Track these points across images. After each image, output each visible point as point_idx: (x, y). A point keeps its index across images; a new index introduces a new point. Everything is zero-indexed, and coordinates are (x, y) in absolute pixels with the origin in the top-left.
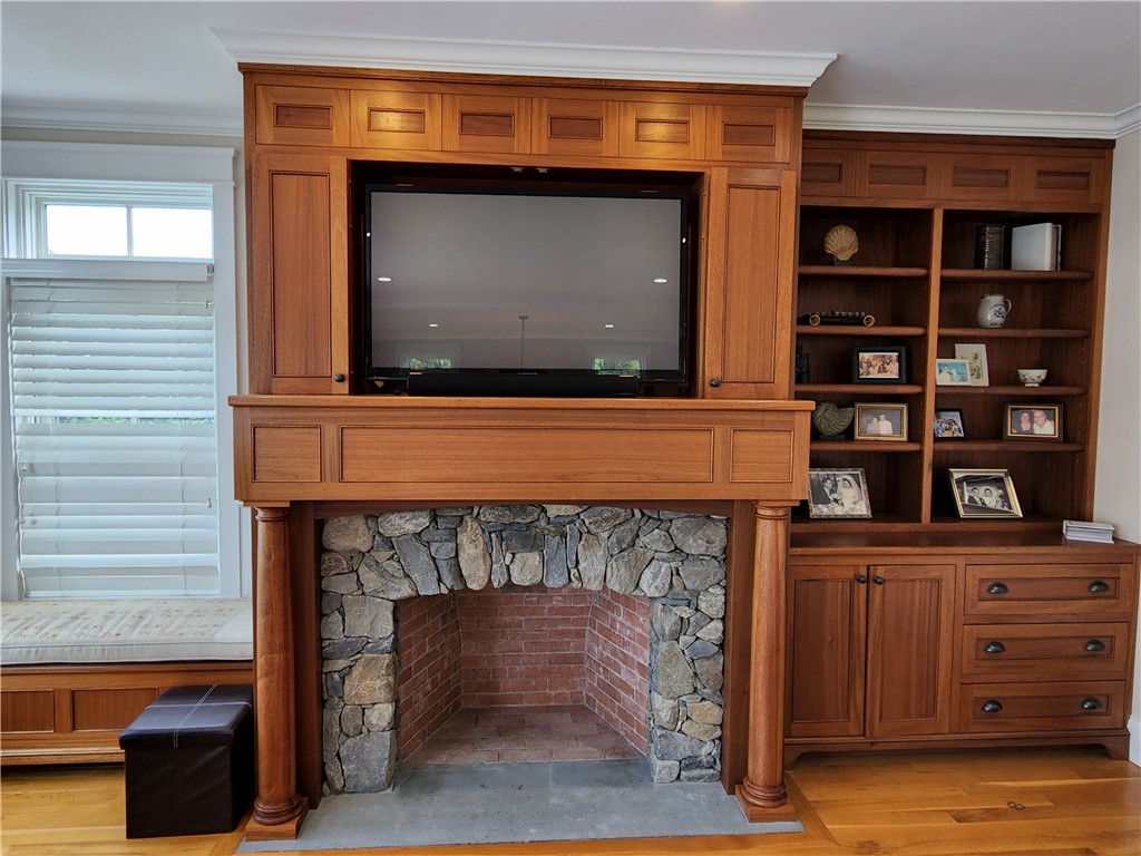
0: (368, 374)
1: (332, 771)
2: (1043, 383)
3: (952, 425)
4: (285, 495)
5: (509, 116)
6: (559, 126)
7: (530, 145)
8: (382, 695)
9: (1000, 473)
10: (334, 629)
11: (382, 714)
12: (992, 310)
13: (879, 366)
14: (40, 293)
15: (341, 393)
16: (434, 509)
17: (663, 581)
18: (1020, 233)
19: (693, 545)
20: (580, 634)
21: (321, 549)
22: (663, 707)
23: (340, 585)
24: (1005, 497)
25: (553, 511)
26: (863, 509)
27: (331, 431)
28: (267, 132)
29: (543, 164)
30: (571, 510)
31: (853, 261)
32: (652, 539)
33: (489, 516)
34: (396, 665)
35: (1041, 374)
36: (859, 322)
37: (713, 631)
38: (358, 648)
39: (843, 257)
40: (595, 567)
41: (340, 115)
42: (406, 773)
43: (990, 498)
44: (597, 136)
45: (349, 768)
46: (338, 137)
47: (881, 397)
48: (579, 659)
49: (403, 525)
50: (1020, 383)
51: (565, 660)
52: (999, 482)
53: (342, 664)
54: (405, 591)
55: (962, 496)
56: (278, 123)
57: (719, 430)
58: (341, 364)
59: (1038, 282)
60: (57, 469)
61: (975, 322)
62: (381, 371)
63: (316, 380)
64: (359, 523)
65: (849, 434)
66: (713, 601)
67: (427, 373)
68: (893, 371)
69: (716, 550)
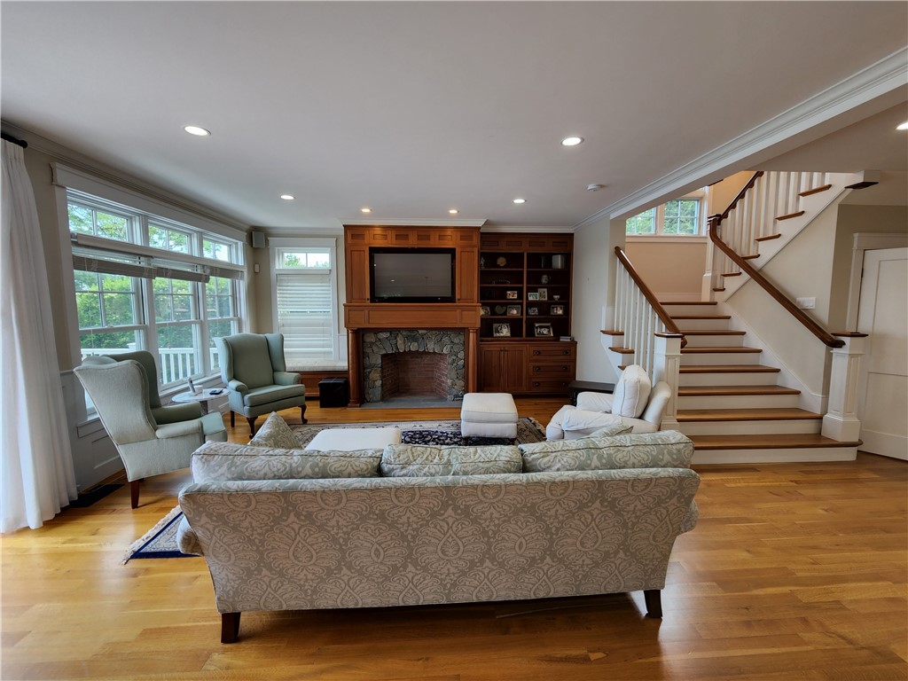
0: (374, 298)
1: (367, 396)
2: (559, 299)
3: (534, 311)
4: (356, 327)
5: (407, 235)
6: (420, 238)
7: (413, 242)
8: (379, 378)
9: (549, 324)
10: (367, 361)
11: (379, 383)
12: (544, 279)
13: (512, 295)
14: (286, 278)
15: (368, 303)
16: (390, 330)
17: (449, 349)
18: (554, 257)
19: (456, 341)
20: (433, 371)
21: (363, 342)
22: (449, 382)
23: (368, 350)
24: (549, 331)
25: (420, 332)
26: (509, 334)
27: (367, 312)
28: (350, 241)
29: (416, 247)
30: (424, 332)
31: (504, 267)
32: (446, 339)
33: (404, 333)
34: (382, 372)
35: (559, 297)
36: (505, 283)
37: (462, 362)
38: (373, 366)
39: (502, 265)
40: (431, 346)
41: (367, 237)
42: (384, 399)
43: (545, 331)
44: (429, 239)
45: (371, 396)
46: (366, 241)
47: (513, 303)
48: (433, 378)
49: (384, 335)
50: (554, 299)
51: (428, 378)
52: (548, 327)
53: (369, 370)
54: (384, 352)
55: (537, 331)
56: (352, 238)
57: (458, 311)
58: (368, 296)
59: (558, 271)
60: (290, 325)
61: (541, 283)
62: (377, 298)
63: (362, 299)
64: (372, 335)
65: (505, 314)
66: (461, 355)
67: (389, 298)
68: (516, 297)
69: (462, 342)
